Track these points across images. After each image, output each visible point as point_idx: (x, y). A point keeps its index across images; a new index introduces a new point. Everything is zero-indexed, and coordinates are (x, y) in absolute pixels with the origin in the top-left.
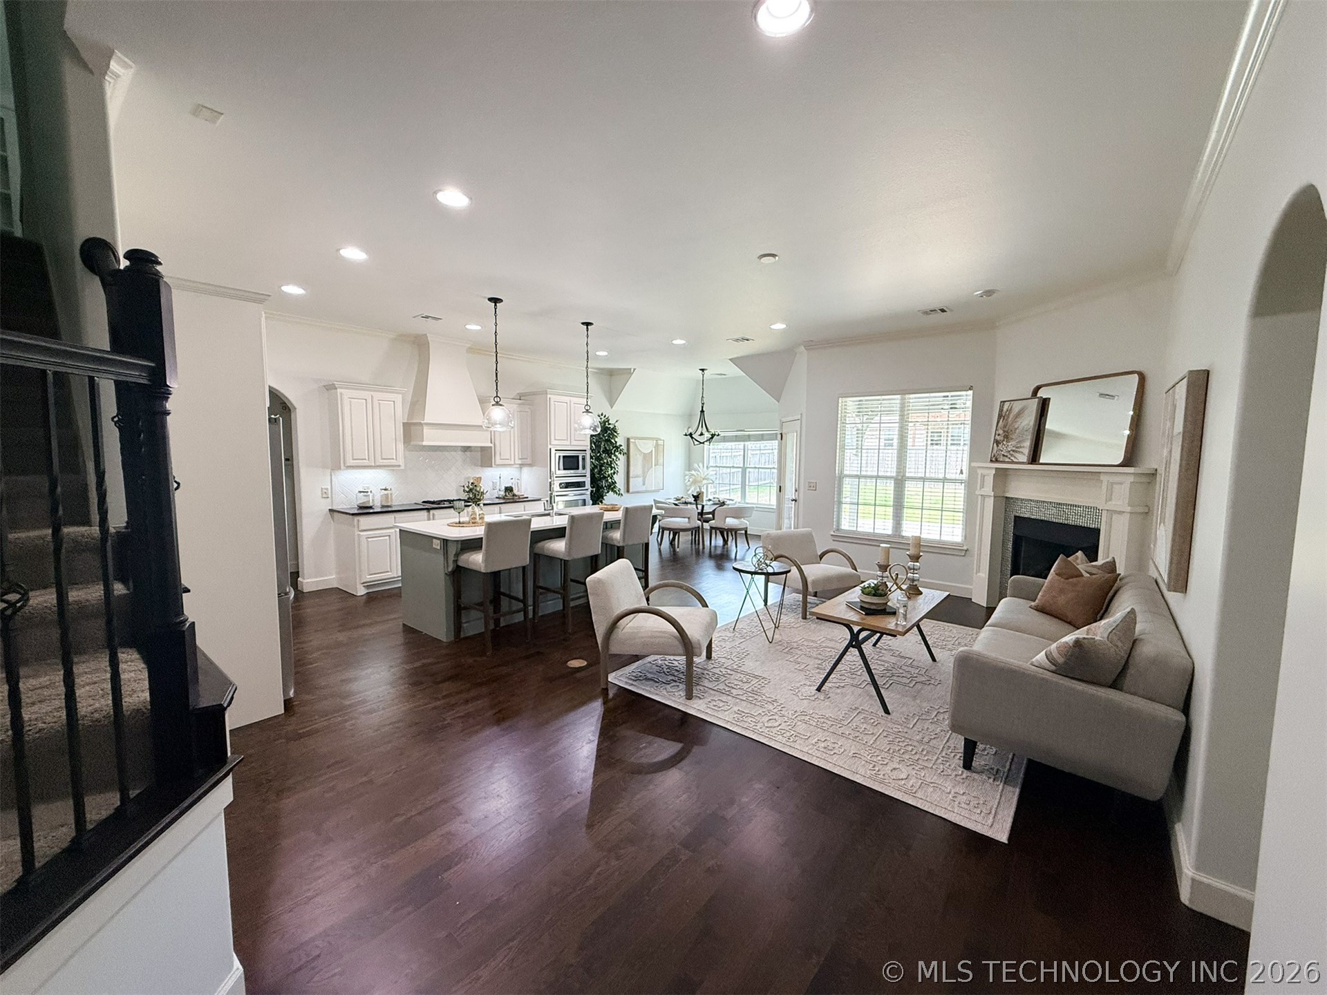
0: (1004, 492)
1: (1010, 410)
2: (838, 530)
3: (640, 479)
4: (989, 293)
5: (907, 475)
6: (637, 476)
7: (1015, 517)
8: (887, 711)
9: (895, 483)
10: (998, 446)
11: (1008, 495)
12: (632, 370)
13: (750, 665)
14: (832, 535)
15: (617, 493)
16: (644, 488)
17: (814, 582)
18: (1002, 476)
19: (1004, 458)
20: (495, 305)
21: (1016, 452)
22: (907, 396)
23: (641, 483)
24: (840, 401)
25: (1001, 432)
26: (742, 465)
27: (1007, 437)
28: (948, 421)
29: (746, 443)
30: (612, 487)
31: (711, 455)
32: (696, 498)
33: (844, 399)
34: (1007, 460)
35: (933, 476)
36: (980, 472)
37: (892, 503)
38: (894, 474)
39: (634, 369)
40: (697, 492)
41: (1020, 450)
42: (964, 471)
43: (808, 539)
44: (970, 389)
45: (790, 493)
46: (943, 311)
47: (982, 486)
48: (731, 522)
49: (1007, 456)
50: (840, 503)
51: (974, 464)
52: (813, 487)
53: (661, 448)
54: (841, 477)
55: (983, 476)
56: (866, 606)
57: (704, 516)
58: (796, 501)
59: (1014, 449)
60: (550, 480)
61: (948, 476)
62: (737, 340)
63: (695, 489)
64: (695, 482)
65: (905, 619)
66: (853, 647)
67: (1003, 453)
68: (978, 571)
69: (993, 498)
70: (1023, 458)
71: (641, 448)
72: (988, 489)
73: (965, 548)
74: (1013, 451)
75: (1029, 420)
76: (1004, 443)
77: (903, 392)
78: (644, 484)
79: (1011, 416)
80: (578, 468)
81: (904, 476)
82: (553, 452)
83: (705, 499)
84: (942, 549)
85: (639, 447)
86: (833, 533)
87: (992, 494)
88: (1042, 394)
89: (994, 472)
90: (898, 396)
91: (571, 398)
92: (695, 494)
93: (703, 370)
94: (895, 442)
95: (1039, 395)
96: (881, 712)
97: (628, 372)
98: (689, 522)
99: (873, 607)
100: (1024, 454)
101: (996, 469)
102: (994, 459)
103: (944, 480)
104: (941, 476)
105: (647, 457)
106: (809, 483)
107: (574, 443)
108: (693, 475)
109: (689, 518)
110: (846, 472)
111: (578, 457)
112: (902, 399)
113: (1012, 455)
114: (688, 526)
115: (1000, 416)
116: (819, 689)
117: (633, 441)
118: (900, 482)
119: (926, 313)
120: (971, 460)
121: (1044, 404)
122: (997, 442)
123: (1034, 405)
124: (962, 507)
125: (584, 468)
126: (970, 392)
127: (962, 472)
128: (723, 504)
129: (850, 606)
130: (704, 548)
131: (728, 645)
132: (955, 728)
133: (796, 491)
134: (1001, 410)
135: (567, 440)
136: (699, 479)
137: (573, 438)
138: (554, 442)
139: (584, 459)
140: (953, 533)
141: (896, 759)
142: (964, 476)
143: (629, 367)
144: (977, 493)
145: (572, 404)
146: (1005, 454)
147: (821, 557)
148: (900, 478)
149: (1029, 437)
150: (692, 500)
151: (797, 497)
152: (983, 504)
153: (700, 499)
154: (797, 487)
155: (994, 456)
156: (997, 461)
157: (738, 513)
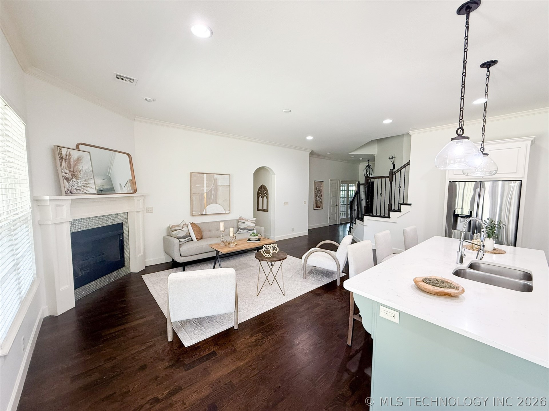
1: (69, 156)
10: (68, 182)
19: (78, 191)
21: (87, 187)
27: (73, 175)
34: (81, 192)
41: (89, 185)
49: (80, 190)
59: (84, 184)
67: (75, 187)
70: (93, 191)
74: (84, 186)
76: (74, 180)
79: (72, 160)
89: (70, 202)
100: (94, 189)
101: (72, 199)
102: (69, 192)
113: (84, 189)
115: (61, 158)
122: (67, 179)
123: (88, 156)
134: (59, 153)
146: (79, 188)
155: (68, 190)
156: (71, 193)
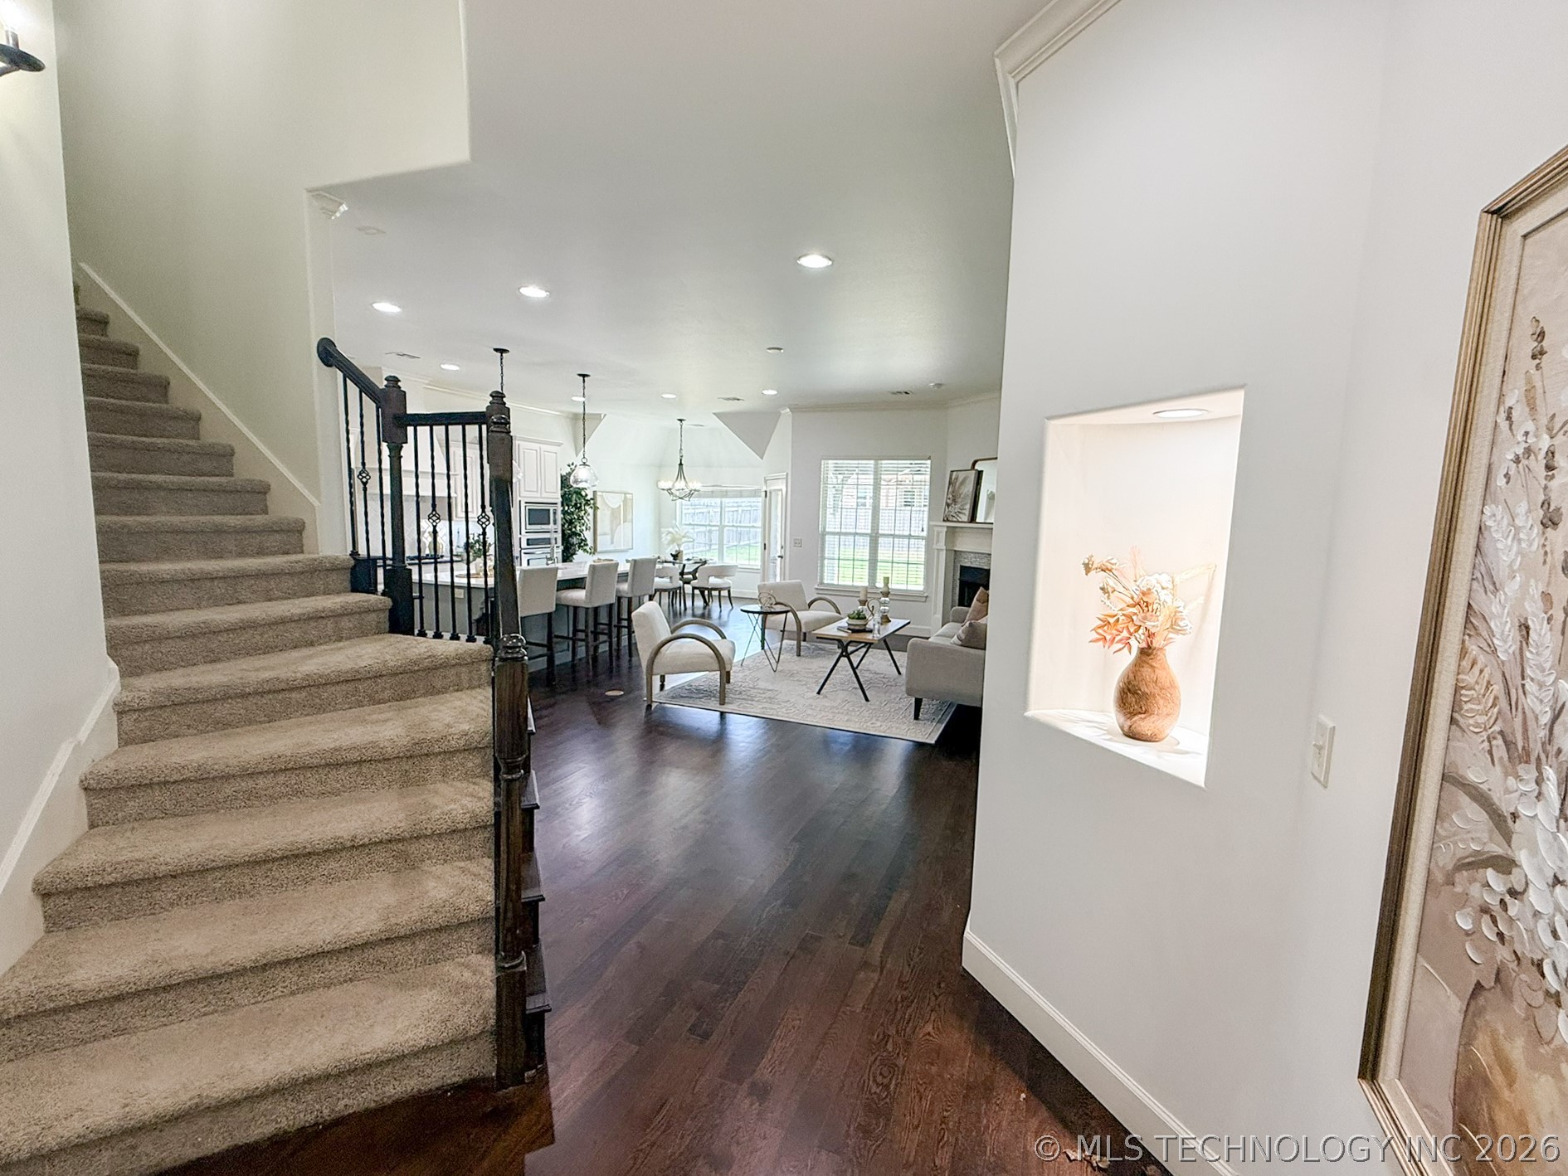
0: (953, 546)
1: (957, 479)
2: (822, 583)
3: (609, 537)
4: (939, 385)
5: (880, 532)
6: (605, 534)
7: (961, 566)
8: (867, 700)
9: (870, 540)
10: (948, 508)
11: (956, 549)
12: (602, 416)
13: (762, 684)
14: (817, 589)
15: (587, 552)
16: (612, 548)
17: (806, 623)
18: (952, 532)
19: (953, 517)
20: (502, 355)
21: (961, 513)
22: (880, 462)
23: (609, 542)
24: (823, 463)
25: (950, 496)
26: (719, 524)
27: (954, 501)
28: (913, 485)
29: (723, 500)
30: (582, 543)
31: (684, 511)
32: (675, 557)
33: (826, 461)
34: (954, 519)
35: (901, 533)
36: (936, 529)
37: (867, 558)
38: (869, 531)
39: (605, 415)
40: (676, 551)
41: (963, 511)
42: (925, 529)
43: (798, 590)
44: (929, 458)
45: (775, 550)
46: (906, 393)
47: (938, 541)
48: (714, 581)
50: (823, 558)
51: (932, 523)
52: (798, 543)
53: (629, 503)
54: (824, 534)
55: (938, 533)
56: (852, 627)
57: (685, 576)
58: (782, 557)
59: (959, 510)
60: (520, 536)
61: (913, 534)
62: (728, 399)
63: (674, 547)
64: (673, 541)
65: (879, 633)
66: (844, 656)
67: (952, 514)
68: (935, 613)
69: (945, 552)
70: (965, 518)
71: (608, 504)
72: (942, 545)
73: (925, 595)
74: (959, 512)
75: (969, 488)
76: (953, 505)
77: (878, 458)
78: (612, 543)
79: (958, 484)
80: (549, 524)
81: (878, 533)
82: (523, 505)
83: (685, 557)
84: (906, 597)
85: (607, 502)
86: (816, 587)
87: (944, 547)
88: (978, 467)
89: (945, 529)
90: (872, 462)
91: (541, 445)
92: (674, 553)
93: (681, 420)
94: (869, 502)
95: (976, 468)
96: (864, 701)
97: (598, 418)
98: (671, 582)
99: (857, 628)
100: (966, 515)
101: (948, 527)
102: (946, 519)
103: (910, 537)
104: (907, 533)
105: (615, 513)
106: (795, 540)
107: (544, 495)
108: (670, 532)
109: (671, 578)
110: (827, 530)
111: (549, 510)
112: (876, 465)
113: (958, 515)
114: (670, 586)
115: (950, 483)
116: (819, 693)
117: (600, 493)
118: (874, 538)
119: (894, 393)
120: (930, 519)
121: (980, 473)
122: (948, 505)
123: (972, 475)
124: (923, 560)
125: (555, 523)
126: (929, 462)
127: (923, 530)
128: (705, 562)
129: (839, 629)
130: (685, 609)
131: (741, 675)
132: (909, 692)
133: (782, 548)
134: (951, 478)
135: (537, 491)
136: (678, 536)
137: (543, 490)
138: (523, 493)
139: (555, 513)
140: (919, 585)
141: (874, 719)
142: (925, 534)
143: (599, 412)
144: (934, 546)
145: (542, 453)
146: (954, 515)
147: (810, 605)
148: (874, 535)
149: (969, 501)
150: (671, 559)
151: (783, 553)
152: (938, 555)
153: (679, 558)
154: (783, 544)
155: (946, 516)
156: (948, 520)
157: (721, 572)
